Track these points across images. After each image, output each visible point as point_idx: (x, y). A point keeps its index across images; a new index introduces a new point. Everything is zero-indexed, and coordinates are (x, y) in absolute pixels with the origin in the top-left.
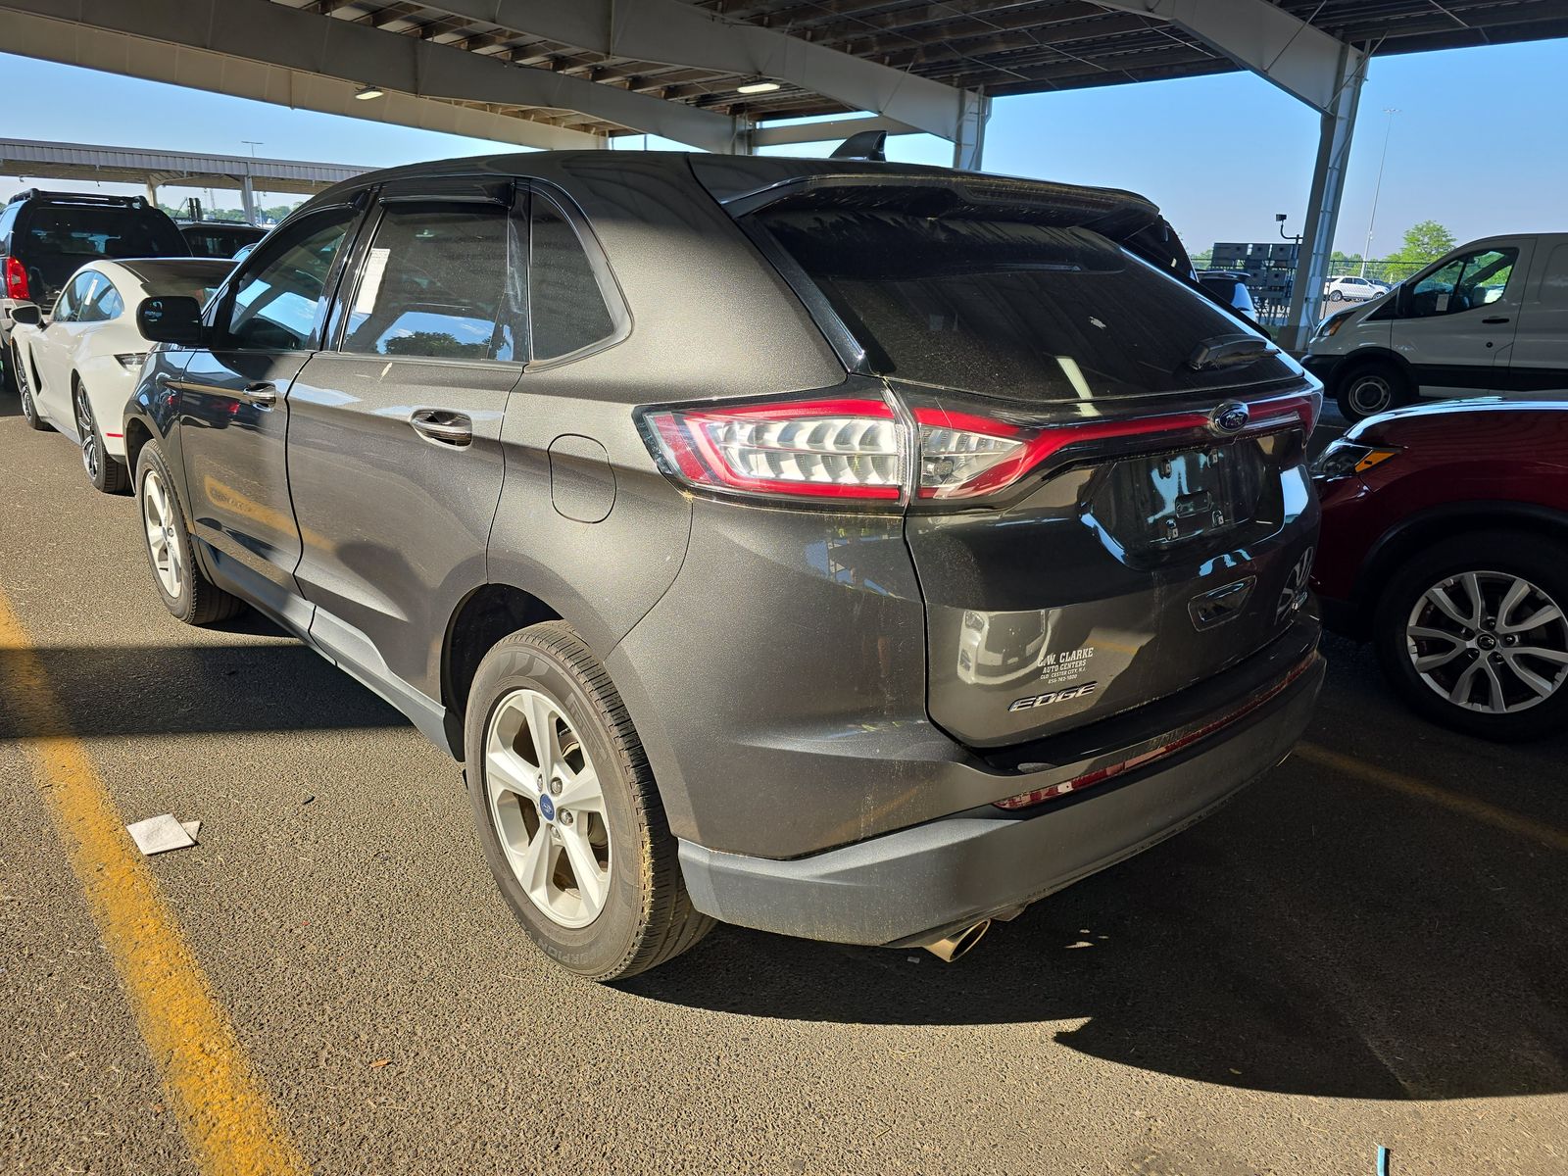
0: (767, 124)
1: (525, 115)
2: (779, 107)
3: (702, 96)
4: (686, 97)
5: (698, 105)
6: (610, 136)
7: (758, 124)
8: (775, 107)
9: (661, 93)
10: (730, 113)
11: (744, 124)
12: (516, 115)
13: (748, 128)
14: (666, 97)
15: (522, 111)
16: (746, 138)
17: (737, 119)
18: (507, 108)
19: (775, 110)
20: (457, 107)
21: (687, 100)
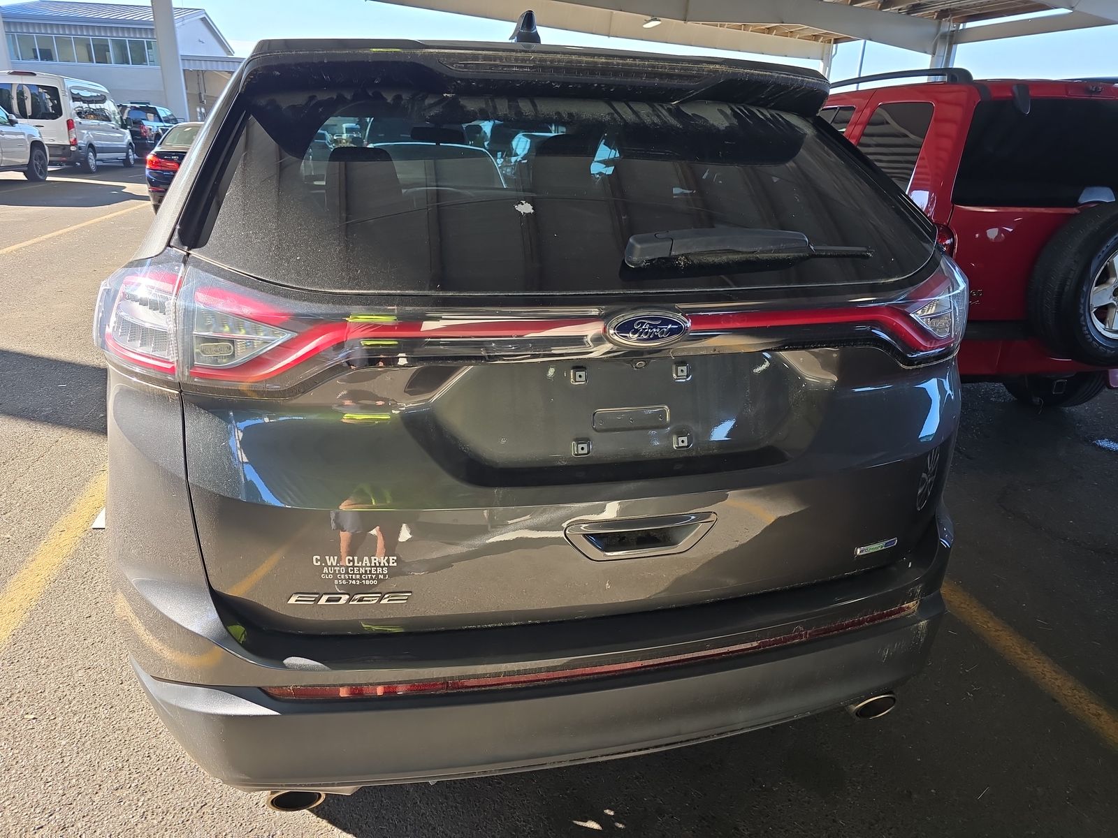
0: (969, 25)
1: (769, 30)
2: (980, 10)
3: (913, 5)
4: (899, 7)
5: (908, 13)
6: (835, 43)
7: (962, 25)
8: (977, 10)
9: (877, 5)
10: (937, 18)
11: (948, 26)
12: (763, 31)
13: (952, 29)
14: (881, 8)
15: (768, 28)
16: (948, 38)
17: (942, 24)
18: (755, 26)
19: (978, 12)
20: (721, 28)
21: (900, 10)
